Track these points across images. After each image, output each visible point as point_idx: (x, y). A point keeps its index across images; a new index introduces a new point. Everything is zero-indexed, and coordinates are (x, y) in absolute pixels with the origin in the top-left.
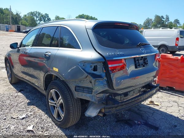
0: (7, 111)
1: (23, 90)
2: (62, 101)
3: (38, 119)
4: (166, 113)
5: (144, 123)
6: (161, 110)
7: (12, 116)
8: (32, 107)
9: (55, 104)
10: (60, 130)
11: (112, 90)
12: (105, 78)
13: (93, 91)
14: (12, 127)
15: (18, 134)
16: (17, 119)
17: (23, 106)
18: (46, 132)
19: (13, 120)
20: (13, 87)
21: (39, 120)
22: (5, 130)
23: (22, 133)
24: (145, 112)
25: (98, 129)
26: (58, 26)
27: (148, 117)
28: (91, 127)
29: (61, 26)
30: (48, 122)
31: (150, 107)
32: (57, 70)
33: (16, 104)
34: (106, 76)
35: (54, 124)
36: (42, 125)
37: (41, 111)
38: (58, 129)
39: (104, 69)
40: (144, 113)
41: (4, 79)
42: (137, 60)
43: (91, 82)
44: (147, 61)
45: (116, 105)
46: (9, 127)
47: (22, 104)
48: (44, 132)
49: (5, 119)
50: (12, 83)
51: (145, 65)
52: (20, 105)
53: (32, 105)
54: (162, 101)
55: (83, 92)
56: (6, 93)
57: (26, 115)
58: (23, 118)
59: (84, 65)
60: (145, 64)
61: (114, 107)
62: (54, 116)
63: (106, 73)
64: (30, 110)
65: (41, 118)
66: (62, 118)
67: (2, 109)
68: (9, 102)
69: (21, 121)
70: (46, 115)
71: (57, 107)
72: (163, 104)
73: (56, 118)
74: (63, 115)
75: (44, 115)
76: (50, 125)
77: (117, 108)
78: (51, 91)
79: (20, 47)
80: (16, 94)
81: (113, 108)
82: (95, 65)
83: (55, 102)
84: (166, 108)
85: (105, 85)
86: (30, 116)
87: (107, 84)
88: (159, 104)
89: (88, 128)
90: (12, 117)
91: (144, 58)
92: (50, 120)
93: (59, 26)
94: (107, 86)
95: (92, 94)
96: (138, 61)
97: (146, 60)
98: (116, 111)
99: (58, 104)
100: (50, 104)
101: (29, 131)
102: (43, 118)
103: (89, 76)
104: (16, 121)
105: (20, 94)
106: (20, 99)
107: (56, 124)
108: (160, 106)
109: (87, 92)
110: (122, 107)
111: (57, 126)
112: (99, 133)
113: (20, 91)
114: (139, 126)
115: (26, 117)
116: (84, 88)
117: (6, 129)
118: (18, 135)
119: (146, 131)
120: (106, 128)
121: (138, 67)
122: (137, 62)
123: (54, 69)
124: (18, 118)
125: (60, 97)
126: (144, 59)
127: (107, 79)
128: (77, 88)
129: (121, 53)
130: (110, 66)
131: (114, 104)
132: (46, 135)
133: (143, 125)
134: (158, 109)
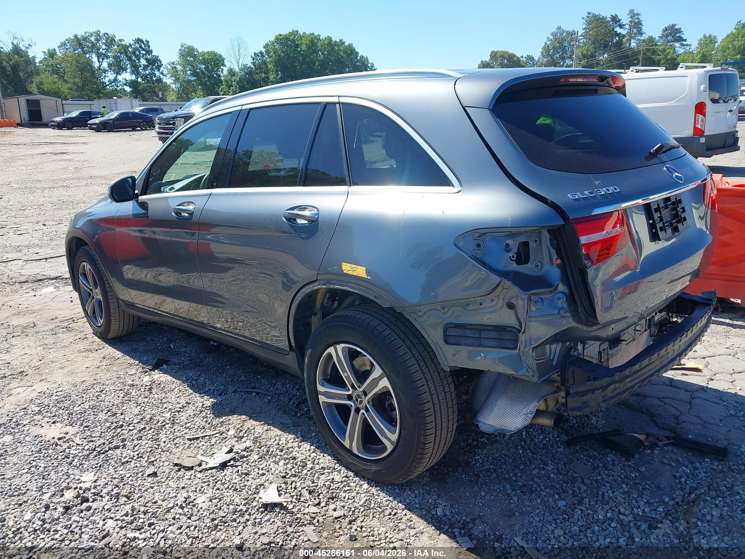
0: (146, 444)
1: (166, 362)
2: (385, 383)
3: (281, 463)
4: (736, 395)
5: (668, 438)
6: (712, 385)
7: (176, 461)
8: (235, 419)
9: (350, 397)
10: (382, 494)
11: (585, 328)
12: (561, 287)
13: (522, 337)
14: (202, 500)
15: (235, 520)
16: (199, 469)
17: (199, 421)
18: (332, 506)
19: (188, 473)
20: (118, 354)
21: (289, 466)
22: (180, 511)
23: (247, 517)
24: (659, 399)
25: (515, 475)
26: (327, 104)
27: (676, 418)
28: (488, 470)
29: (342, 100)
30: (323, 468)
31: (671, 380)
32: (361, 271)
33: (168, 415)
34: (566, 279)
35: (350, 474)
36: (309, 483)
37: (277, 432)
38: (374, 490)
39: (553, 252)
40: (656, 402)
41: (65, 324)
42: (656, 210)
43: (511, 306)
44: (683, 208)
45: (605, 381)
46: (188, 502)
47: (190, 412)
48: (323, 504)
49: (155, 474)
50: (111, 335)
51: (680, 226)
52: (183, 417)
53: (233, 412)
54: (707, 354)
55: (480, 345)
56: (103, 376)
57: (230, 451)
58: (223, 466)
59: (478, 246)
60: (678, 222)
61: (598, 389)
62: (347, 444)
63: (563, 268)
64: (232, 432)
65: (294, 458)
66: (390, 447)
67: (124, 440)
68: (136, 411)
69: (220, 475)
70: (306, 446)
71: (357, 410)
72: (715, 365)
73: (355, 451)
74: (394, 437)
75: (296, 444)
76: (338, 478)
77: (609, 392)
78: (331, 350)
79: (144, 192)
80: (146, 379)
81: (593, 391)
82: (523, 239)
83: (350, 392)
84: (729, 376)
85: (562, 312)
86: (245, 453)
87: (569, 306)
88: (700, 367)
89: (478, 476)
90: (176, 465)
91: (673, 200)
92: (326, 460)
93: (334, 104)
94: (569, 314)
95: (515, 348)
96: (658, 214)
97: (680, 206)
98: (604, 401)
99: (365, 400)
100: (322, 399)
101: (269, 507)
102: (300, 457)
103: (507, 283)
104: (199, 475)
105: (158, 376)
106: (172, 397)
107: (356, 474)
108: (705, 372)
109: (494, 343)
110: (621, 386)
111: (363, 478)
112: (525, 489)
113: (157, 366)
114: (656, 452)
115: (234, 459)
116: (480, 328)
117: (182, 507)
118: (235, 524)
119: (687, 467)
120: (544, 469)
121: (661, 234)
122: (656, 216)
123: (347, 268)
124: (200, 465)
125: (378, 372)
126: (674, 204)
127: (567, 291)
128: (452, 332)
129: (611, 189)
130: (584, 240)
131: (595, 379)
132: (336, 514)
133: (665, 445)
134: (706, 385)
